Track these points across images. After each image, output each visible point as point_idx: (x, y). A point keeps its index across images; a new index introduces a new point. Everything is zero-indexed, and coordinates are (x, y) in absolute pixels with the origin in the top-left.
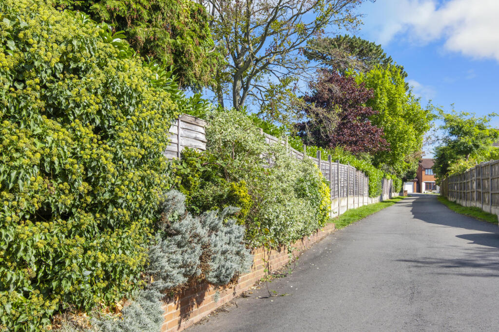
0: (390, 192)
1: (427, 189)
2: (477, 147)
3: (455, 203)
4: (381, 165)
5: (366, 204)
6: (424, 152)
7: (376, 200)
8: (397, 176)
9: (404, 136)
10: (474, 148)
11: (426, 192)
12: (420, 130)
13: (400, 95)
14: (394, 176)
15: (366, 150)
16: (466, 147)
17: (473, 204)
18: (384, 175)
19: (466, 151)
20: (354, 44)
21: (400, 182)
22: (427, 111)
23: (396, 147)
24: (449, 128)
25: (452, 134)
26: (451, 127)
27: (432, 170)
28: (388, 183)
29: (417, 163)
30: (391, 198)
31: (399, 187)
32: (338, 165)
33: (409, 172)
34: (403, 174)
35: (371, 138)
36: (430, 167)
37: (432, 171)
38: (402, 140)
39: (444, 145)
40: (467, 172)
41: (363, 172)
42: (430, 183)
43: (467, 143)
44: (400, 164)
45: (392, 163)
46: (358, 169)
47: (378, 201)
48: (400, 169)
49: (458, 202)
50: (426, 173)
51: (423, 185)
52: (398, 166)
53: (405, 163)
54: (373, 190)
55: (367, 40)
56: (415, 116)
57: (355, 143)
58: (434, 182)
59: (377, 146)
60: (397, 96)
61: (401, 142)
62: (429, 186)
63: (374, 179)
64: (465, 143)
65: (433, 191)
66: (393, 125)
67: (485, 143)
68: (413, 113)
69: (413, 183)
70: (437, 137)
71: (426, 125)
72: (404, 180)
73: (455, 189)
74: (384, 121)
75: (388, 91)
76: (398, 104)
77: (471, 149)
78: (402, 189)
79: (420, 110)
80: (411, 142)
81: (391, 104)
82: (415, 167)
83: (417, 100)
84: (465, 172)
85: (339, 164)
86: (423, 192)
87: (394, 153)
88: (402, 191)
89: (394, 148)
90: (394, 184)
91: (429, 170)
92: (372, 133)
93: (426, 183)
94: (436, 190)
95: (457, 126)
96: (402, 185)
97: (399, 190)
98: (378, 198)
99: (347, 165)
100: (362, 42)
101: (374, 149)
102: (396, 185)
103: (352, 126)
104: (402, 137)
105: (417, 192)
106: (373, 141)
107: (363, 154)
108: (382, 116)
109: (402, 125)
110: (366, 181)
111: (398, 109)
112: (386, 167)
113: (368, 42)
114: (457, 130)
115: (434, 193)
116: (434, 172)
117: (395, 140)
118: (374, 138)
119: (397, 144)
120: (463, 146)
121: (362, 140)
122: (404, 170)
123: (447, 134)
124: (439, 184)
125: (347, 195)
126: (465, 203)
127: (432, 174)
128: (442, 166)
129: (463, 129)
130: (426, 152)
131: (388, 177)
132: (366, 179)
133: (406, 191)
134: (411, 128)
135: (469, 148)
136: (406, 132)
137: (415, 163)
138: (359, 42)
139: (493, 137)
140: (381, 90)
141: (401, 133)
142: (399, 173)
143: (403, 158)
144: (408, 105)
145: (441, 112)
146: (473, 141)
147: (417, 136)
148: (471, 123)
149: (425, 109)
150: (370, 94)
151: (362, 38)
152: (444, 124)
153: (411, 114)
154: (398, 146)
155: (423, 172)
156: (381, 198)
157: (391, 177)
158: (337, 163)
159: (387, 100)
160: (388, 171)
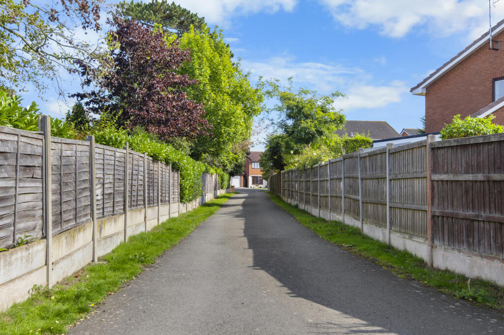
0: (215, 189)
1: (253, 183)
2: (320, 133)
3: (296, 206)
4: (204, 155)
5: (176, 215)
6: (253, 143)
7: (195, 204)
8: (224, 170)
9: (231, 118)
10: (316, 135)
11: (252, 186)
12: (250, 112)
13: (225, 66)
14: (220, 171)
15: (181, 134)
16: (308, 133)
17: (339, 217)
18: (207, 169)
19: (308, 139)
20: (173, 12)
21: (226, 176)
22: (257, 90)
23: (221, 134)
24: (285, 110)
25: (289, 116)
26: (288, 108)
27: (258, 163)
28: (212, 179)
29: (245, 155)
30: (217, 197)
31: (226, 183)
32: (91, 146)
33: (236, 165)
34: (229, 168)
35: (187, 117)
36: (257, 160)
37: (258, 165)
38: (227, 123)
39: (280, 132)
40: (321, 167)
41: (167, 164)
42: (257, 177)
43: (309, 129)
44: (227, 155)
45: (216, 154)
46: (155, 158)
47: (198, 205)
48: (226, 162)
49: (302, 206)
50: (253, 167)
51: (250, 179)
52: (223, 158)
53: (232, 154)
54: (187, 192)
55: (188, 9)
56: (244, 95)
57: (166, 123)
58: (261, 176)
59: (196, 129)
60: (220, 67)
61: (228, 127)
62: (256, 181)
63: (189, 175)
64: (306, 128)
65: (260, 186)
66: (217, 105)
67: (328, 129)
68: (241, 91)
69: (239, 177)
70: (272, 120)
71: (256, 108)
72: (232, 174)
73: (295, 189)
74: (205, 98)
75: (210, 61)
76: (222, 78)
77: (313, 135)
78: (229, 184)
79: (250, 88)
80: (239, 127)
81: (214, 78)
82: (242, 159)
83: (246, 76)
84: (316, 166)
85: (94, 144)
86: (250, 187)
87: (219, 141)
88: (229, 186)
89: (219, 135)
90: (219, 179)
91: (256, 163)
92: (189, 110)
93: (252, 177)
94: (262, 184)
95: (297, 107)
96: (229, 180)
97: (225, 187)
98: (198, 200)
99: (125, 148)
100: (183, 10)
101: (192, 133)
102: (222, 180)
103: (161, 99)
104: (228, 120)
105: (244, 187)
106: (191, 121)
107: (178, 140)
108: (204, 92)
109: (227, 105)
110: (176, 179)
111: (223, 84)
112: (210, 159)
113: (189, 11)
114: (296, 112)
115: (261, 187)
116: (261, 166)
117: (219, 123)
118: (192, 117)
119: (221, 129)
120: (305, 132)
121: (175, 120)
122: (230, 163)
123: (284, 116)
124: (266, 179)
125: (124, 209)
126: (318, 211)
127: (259, 167)
128: (276, 157)
129: (303, 110)
130: (255, 143)
131: (212, 171)
132: (176, 175)
133: (233, 186)
134: (239, 109)
135: (311, 134)
136: (233, 113)
137: (243, 155)
138: (179, 11)
139: (339, 122)
140: (199, 58)
141: (227, 115)
142: (225, 166)
143: (230, 147)
144: (235, 81)
145: (276, 87)
146: (316, 126)
147: (246, 121)
148: (311, 103)
149: (255, 88)
150: (185, 56)
151: (183, 7)
152: (280, 104)
153: (238, 92)
154: (223, 132)
155: (250, 165)
156: (203, 199)
157: (216, 171)
158: (88, 143)
159: (209, 72)
160: (211, 164)
